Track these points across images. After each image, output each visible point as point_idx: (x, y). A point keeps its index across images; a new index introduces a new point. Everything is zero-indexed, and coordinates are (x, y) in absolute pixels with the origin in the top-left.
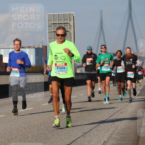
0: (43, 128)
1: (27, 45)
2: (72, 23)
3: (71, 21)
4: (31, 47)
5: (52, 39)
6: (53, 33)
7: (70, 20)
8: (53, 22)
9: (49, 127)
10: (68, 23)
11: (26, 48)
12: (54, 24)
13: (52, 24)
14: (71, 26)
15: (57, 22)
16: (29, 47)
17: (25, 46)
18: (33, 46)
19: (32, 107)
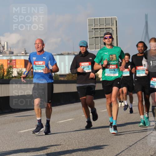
0: (84, 140)
1: (67, 52)
2: (114, 28)
3: (114, 26)
4: (70, 54)
5: (93, 45)
6: (94, 38)
7: (112, 24)
8: (94, 28)
9: (91, 139)
10: (110, 28)
11: (65, 55)
12: (95, 29)
13: (93, 29)
14: (113, 31)
15: (99, 27)
16: (69, 53)
17: (64, 53)
18: (73, 53)
19: (72, 118)
